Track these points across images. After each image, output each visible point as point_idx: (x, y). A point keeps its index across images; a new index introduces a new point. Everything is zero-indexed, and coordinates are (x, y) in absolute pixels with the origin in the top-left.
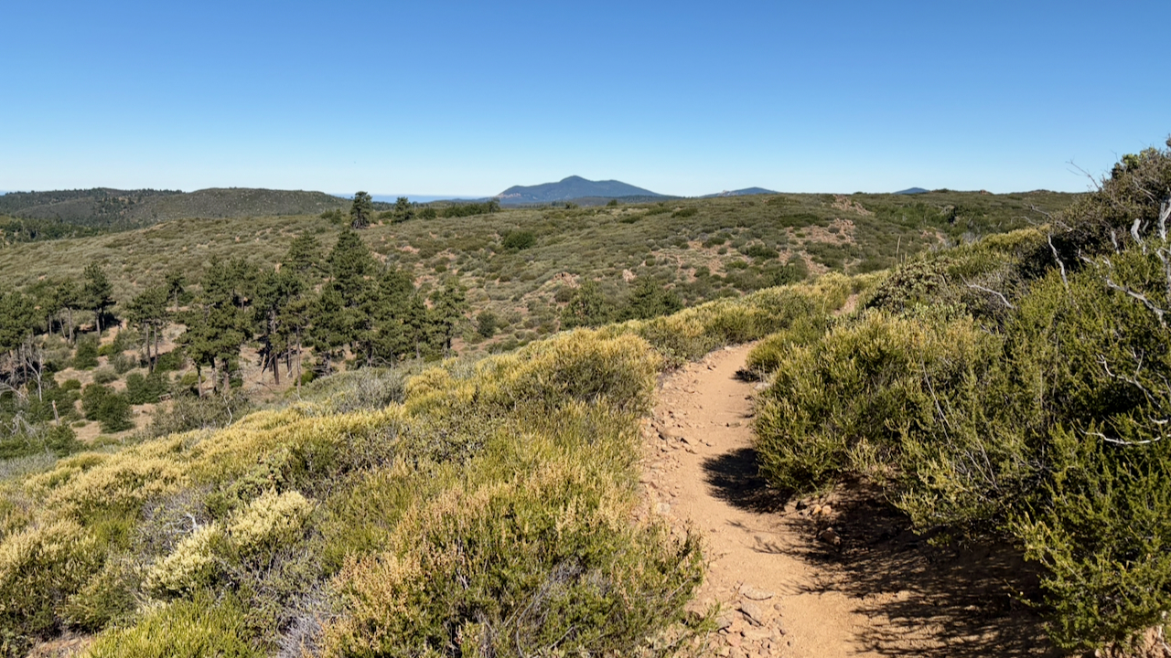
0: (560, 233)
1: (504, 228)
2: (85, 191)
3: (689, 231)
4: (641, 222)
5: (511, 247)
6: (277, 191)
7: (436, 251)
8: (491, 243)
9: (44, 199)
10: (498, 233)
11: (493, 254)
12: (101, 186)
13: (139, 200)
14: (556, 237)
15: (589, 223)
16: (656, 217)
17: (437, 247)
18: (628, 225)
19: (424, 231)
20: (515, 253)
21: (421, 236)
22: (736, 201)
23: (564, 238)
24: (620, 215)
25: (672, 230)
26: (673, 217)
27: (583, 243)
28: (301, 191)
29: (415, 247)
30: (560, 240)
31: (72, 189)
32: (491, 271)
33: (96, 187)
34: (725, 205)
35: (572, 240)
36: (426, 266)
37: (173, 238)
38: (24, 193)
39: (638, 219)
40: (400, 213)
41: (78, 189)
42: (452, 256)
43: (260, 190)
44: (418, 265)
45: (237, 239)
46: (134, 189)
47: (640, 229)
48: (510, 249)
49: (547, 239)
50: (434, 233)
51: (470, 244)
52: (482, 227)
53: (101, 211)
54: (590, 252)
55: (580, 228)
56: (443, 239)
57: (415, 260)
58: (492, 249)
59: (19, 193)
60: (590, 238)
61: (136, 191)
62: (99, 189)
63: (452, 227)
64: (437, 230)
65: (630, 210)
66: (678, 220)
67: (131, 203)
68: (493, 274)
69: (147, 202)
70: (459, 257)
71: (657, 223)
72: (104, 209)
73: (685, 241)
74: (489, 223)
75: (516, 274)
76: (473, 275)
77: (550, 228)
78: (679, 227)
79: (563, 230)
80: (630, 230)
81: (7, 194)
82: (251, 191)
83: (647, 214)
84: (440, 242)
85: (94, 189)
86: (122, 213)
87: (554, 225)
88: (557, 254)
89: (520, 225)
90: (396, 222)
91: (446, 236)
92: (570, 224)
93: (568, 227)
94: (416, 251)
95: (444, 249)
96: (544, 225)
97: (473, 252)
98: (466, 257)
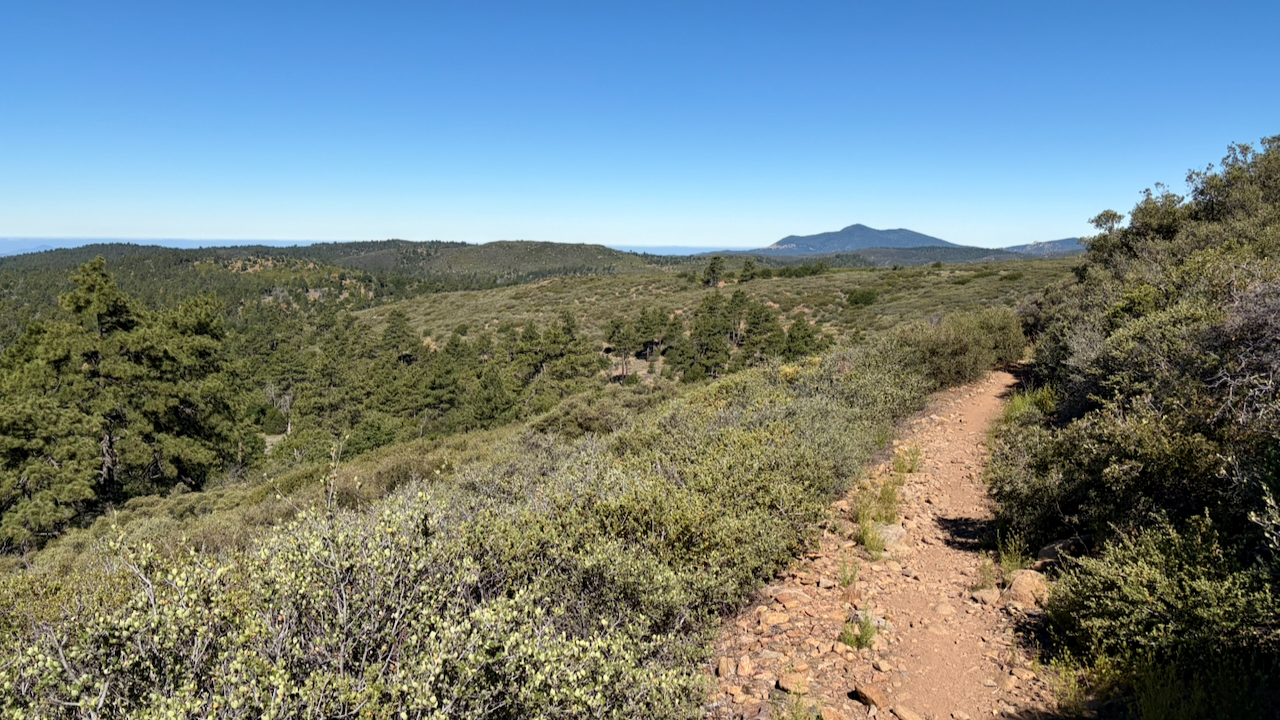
0: (897, 292)
1: (846, 287)
2: (381, 242)
3: (1016, 293)
4: (971, 284)
5: (857, 303)
6: (561, 245)
7: (793, 306)
8: (838, 300)
9: (346, 250)
10: (841, 291)
11: (841, 309)
12: (395, 238)
13: (436, 252)
14: (896, 295)
15: (923, 284)
16: (984, 280)
17: (793, 303)
18: (960, 286)
19: (778, 290)
20: (861, 308)
21: (777, 293)
22: (1058, 266)
23: (903, 297)
24: (949, 277)
25: (1001, 291)
26: (1001, 280)
27: (923, 301)
28: (583, 244)
29: (775, 302)
30: (899, 298)
31: (369, 240)
32: (847, 322)
33: (391, 239)
34: (1046, 269)
35: (909, 298)
36: (788, 318)
37: (562, 293)
38: (328, 244)
39: (969, 281)
40: (747, 273)
41: (374, 240)
42: (806, 310)
43: (545, 243)
44: (781, 317)
45: (617, 294)
46: (424, 240)
47: (971, 291)
48: (856, 306)
49: (887, 297)
50: (786, 291)
51: (820, 301)
52: (827, 286)
53: (403, 263)
54: (931, 308)
55: (915, 288)
56: (796, 296)
57: (778, 313)
58: (840, 304)
59: (323, 244)
60: (928, 297)
61: (425, 243)
62: (393, 240)
63: (801, 286)
64: (789, 288)
65: (957, 272)
66: (1005, 283)
67: (429, 255)
68: (849, 325)
69: (442, 255)
70: (812, 311)
71: (987, 285)
72: (405, 261)
73: (1014, 301)
74: (832, 283)
75: (870, 325)
76: (831, 326)
77: (886, 287)
78: (1008, 289)
79: (900, 289)
80: (962, 290)
81: (313, 245)
82: (537, 244)
83: (975, 277)
84: (795, 299)
85: (388, 241)
86: (421, 264)
87: (890, 285)
88: (903, 309)
89: (859, 285)
90: (743, 281)
91: (798, 294)
92: (905, 284)
93: (904, 287)
94: (777, 306)
95: (799, 304)
96: (882, 285)
97: (824, 308)
98: (818, 311)
